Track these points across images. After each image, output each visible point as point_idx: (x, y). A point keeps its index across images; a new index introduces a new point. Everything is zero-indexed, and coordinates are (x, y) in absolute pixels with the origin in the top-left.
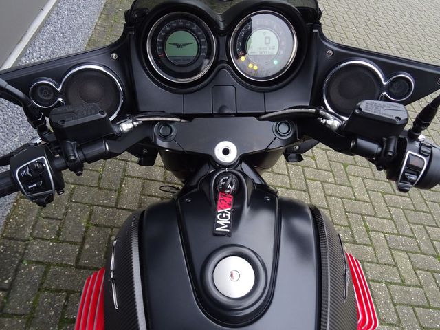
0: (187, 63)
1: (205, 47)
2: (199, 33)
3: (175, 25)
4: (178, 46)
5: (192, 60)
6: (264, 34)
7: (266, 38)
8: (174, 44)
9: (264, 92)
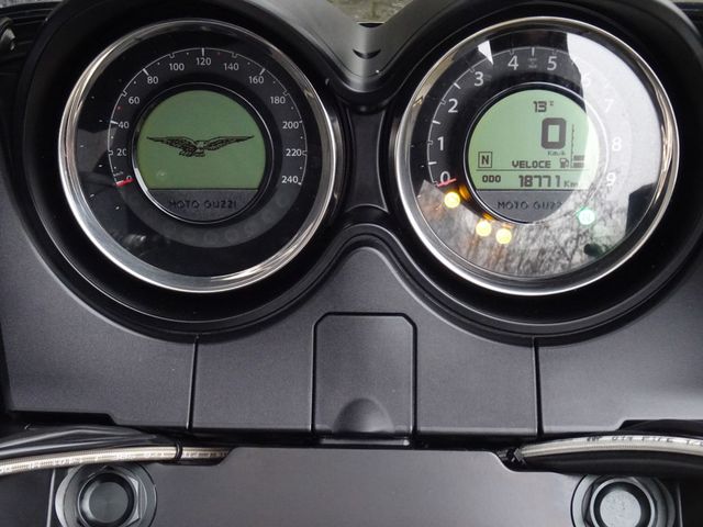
0: (221, 213)
1: (297, 152)
2: (276, 100)
3: (179, 67)
4: (188, 148)
5: (241, 205)
6: (541, 106)
7: (547, 123)
8: (172, 142)
9: (537, 342)
